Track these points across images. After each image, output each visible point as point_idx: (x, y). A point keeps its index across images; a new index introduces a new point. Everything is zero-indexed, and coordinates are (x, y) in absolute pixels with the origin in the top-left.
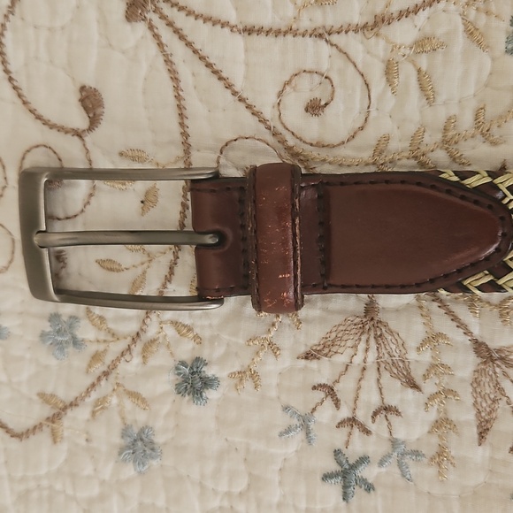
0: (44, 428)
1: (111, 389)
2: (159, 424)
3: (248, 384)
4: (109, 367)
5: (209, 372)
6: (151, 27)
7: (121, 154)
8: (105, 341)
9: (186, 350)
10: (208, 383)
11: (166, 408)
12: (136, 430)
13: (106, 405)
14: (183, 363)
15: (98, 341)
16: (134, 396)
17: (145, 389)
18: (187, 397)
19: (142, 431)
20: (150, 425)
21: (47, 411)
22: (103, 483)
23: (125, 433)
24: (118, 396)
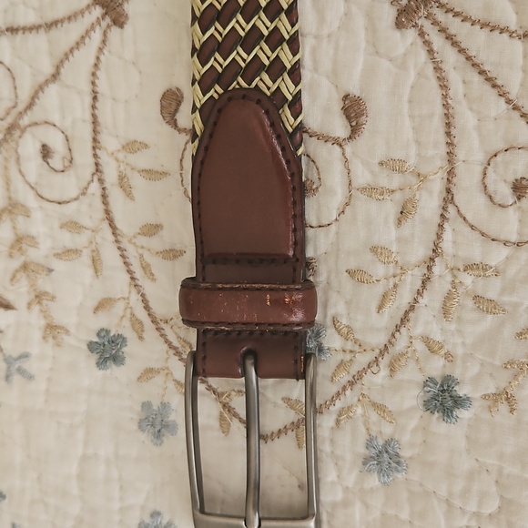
0: (289, 432)
1: (356, 399)
2: (405, 439)
3: (503, 407)
4: (354, 377)
5: (461, 391)
6: (422, 34)
8: (351, 351)
9: (436, 367)
10: (459, 402)
11: (413, 422)
12: (381, 442)
13: (351, 414)
14: (431, 379)
15: (344, 351)
16: (379, 408)
17: (392, 403)
18: (436, 415)
19: (387, 443)
20: (396, 437)
21: (292, 416)
22: (346, 489)
23: (370, 443)
24: (363, 406)
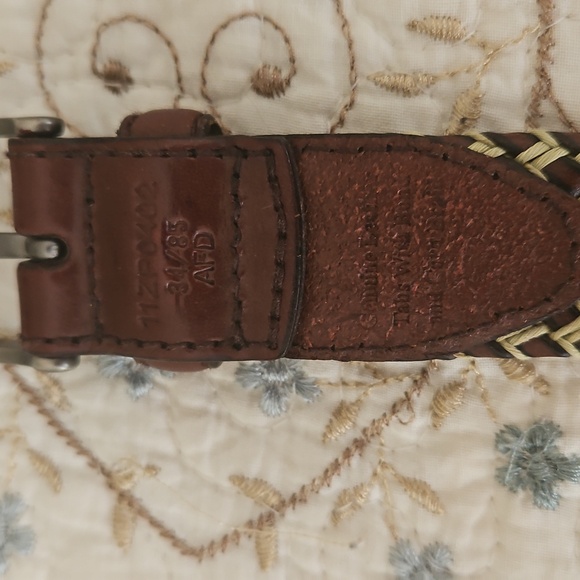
0: (243, 540)
1: (369, 472)
2: (462, 542)
4: (364, 431)
5: (567, 448)
7: (412, 26)
8: (358, 384)
11: (477, 512)
12: (416, 550)
13: (360, 501)
14: (513, 430)
15: (344, 383)
16: (416, 486)
17: (437, 475)
18: (521, 494)
19: (430, 552)
20: (446, 540)
21: (249, 510)
23: (397, 554)
24: (382, 485)
